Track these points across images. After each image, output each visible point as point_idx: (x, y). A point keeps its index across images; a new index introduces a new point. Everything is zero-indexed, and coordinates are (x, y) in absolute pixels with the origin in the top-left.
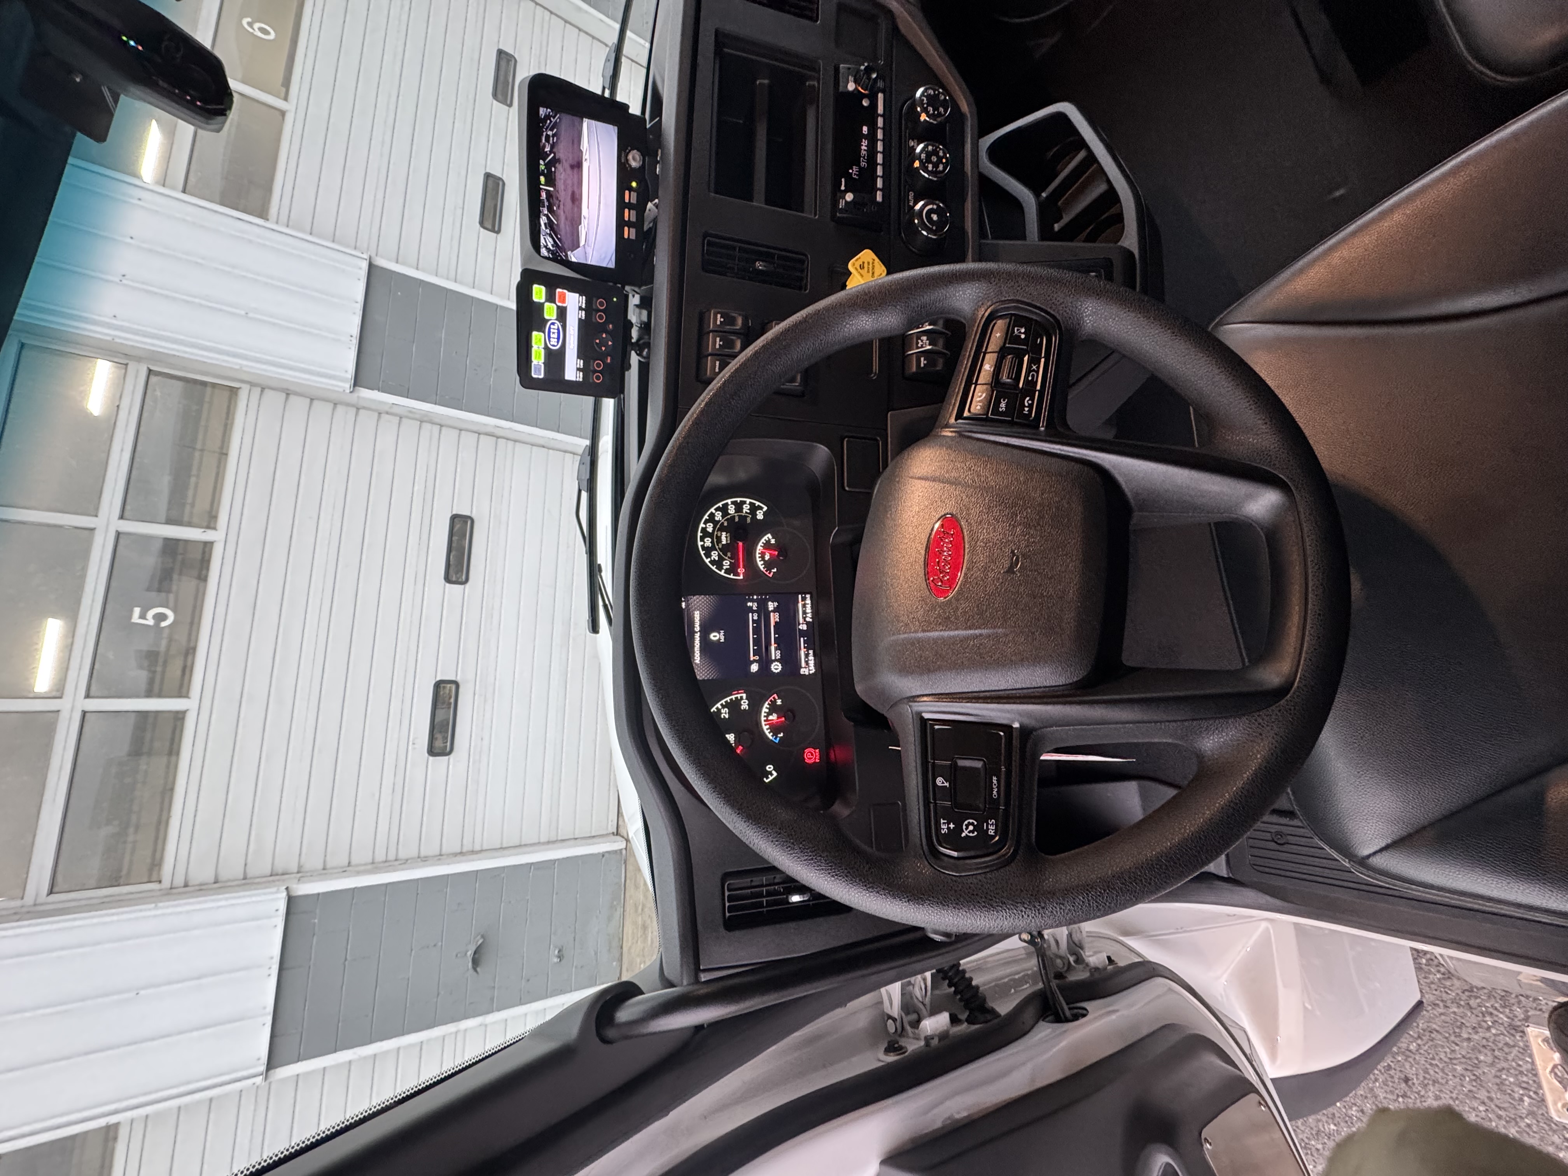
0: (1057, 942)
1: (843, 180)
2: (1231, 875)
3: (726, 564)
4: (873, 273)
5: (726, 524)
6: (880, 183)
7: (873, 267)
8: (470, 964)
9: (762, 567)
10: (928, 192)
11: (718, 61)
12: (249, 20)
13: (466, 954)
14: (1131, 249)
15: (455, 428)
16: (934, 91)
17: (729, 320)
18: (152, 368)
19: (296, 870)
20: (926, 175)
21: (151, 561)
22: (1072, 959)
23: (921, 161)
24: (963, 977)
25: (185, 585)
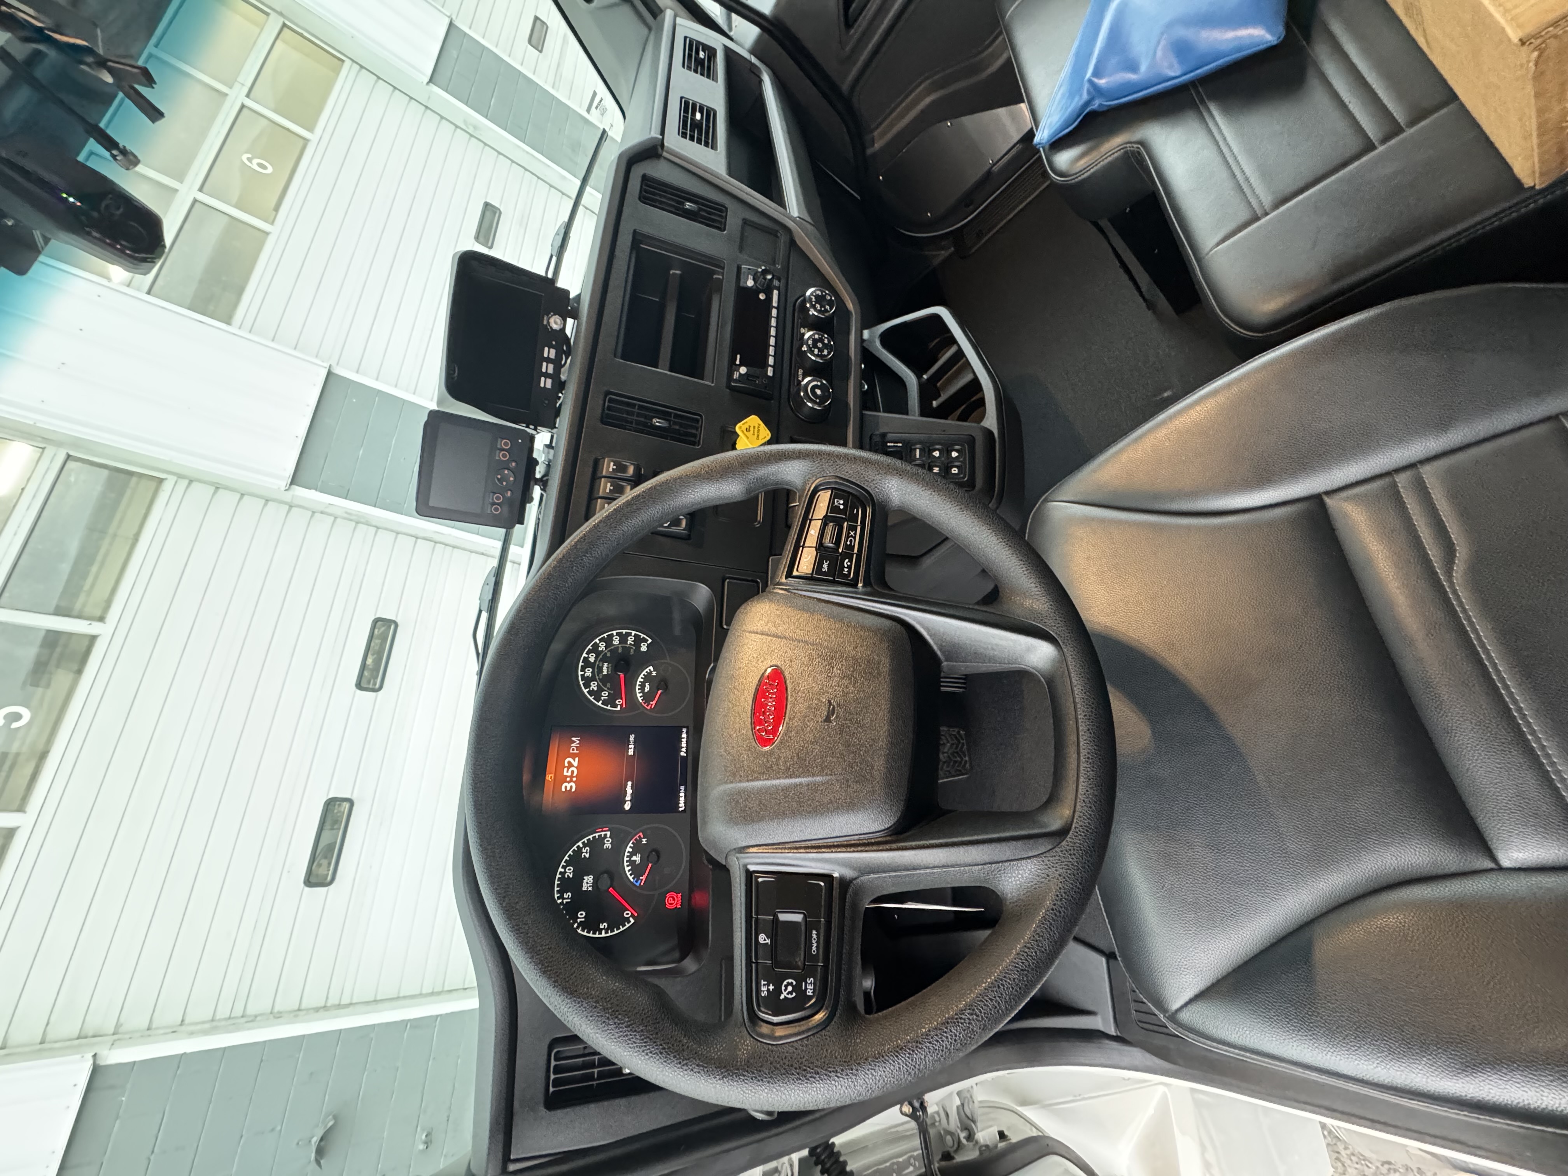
0: (947, 1115)
1: (738, 356)
2: (1119, 1034)
3: (605, 695)
4: (758, 436)
5: (608, 655)
6: (771, 361)
7: (759, 430)
8: (313, 1155)
9: (640, 699)
10: (815, 370)
11: (634, 256)
12: (250, 156)
13: (310, 1141)
14: (992, 430)
15: (392, 531)
16: (822, 292)
17: (621, 468)
18: (72, 453)
19: (112, 1031)
20: (813, 358)
21: (29, 653)
22: (963, 1135)
23: (808, 346)
24: (837, 1161)
25: (61, 678)
